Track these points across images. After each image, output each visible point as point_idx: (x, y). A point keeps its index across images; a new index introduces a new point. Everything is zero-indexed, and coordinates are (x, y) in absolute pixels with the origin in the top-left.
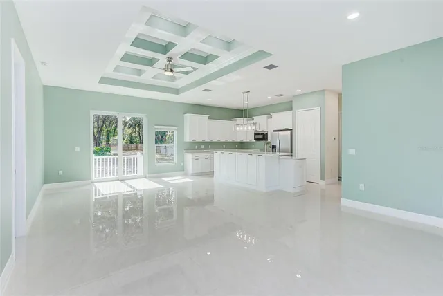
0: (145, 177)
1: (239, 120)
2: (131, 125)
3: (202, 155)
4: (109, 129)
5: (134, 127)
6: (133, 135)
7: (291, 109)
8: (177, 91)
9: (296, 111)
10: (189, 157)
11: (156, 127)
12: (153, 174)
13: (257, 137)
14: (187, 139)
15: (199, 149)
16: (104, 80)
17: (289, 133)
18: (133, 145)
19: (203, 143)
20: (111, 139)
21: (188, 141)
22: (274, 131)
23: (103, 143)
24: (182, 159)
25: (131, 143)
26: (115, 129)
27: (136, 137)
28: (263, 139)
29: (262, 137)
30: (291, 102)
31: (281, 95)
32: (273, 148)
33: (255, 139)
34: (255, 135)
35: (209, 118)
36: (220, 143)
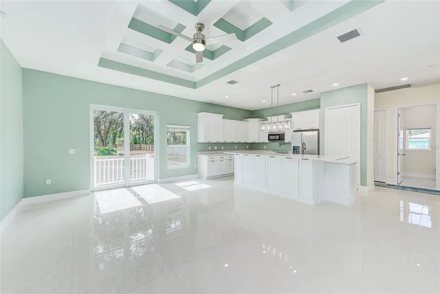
0: (157, 183)
2: (135, 128)
3: (217, 157)
4: (115, 131)
5: (138, 130)
6: (137, 137)
7: (319, 107)
8: (194, 85)
9: (326, 109)
10: (204, 159)
11: (168, 126)
12: (166, 178)
13: (271, 137)
16: (104, 63)
17: (316, 132)
18: (137, 146)
19: (217, 144)
20: (117, 139)
21: (202, 141)
22: (294, 131)
23: (110, 144)
24: (195, 162)
25: (135, 143)
26: (121, 132)
27: (139, 138)
28: (279, 140)
29: (277, 138)
30: (319, 99)
31: (311, 91)
32: (294, 149)
33: (269, 140)
34: (269, 135)
35: (223, 118)
36: (233, 144)
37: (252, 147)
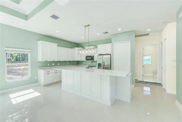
1: (77, 49)
3: (52, 71)
7: (111, 42)
9: (114, 43)
10: (41, 72)
13: (88, 58)
14: (40, 59)
15: (51, 66)
17: (110, 56)
19: (54, 62)
21: (41, 61)
22: (99, 55)
28: (91, 59)
29: (90, 58)
30: (111, 39)
31: (107, 33)
32: (99, 65)
33: (86, 59)
34: (86, 57)
35: (58, 46)
36: (65, 62)
37: (78, 63)
